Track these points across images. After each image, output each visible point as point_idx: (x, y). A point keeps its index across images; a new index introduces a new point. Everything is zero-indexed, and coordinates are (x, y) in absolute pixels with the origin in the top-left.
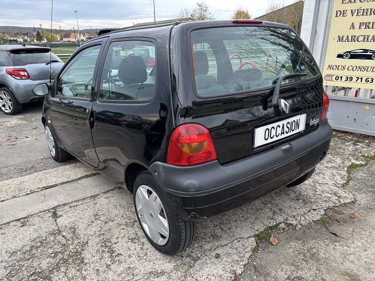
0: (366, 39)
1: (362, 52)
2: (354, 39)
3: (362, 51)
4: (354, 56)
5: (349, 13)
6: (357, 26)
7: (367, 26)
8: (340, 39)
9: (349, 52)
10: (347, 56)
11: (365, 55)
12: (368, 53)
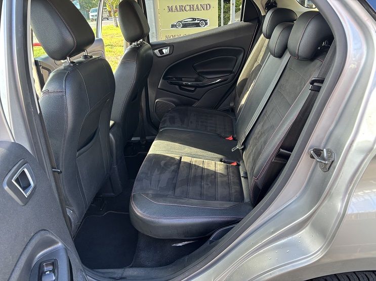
1: (191, 21)
4: (185, 25)
9: (181, 22)
10: (179, 26)
11: (194, 24)
12: (196, 22)
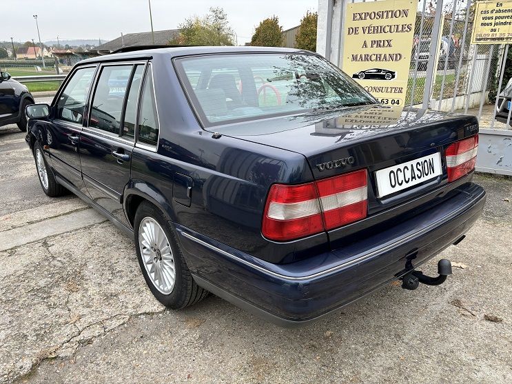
0: (378, 58)
2: (367, 58)
3: (375, 71)
4: (369, 76)
5: (360, 30)
6: (369, 44)
7: (378, 44)
8: (354, 58)
9: (364, 72)
10: (362, 76)
11: (379, 75)
12: (382, 73)
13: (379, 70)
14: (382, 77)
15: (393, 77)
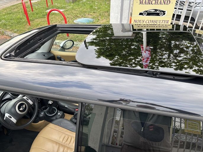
0: (156, 2)
1: (154, 11)
2: (149, 2)
8: (141, 2)
10: (145, 14)
11: (156, 13)
13: (156, 10)
14: (158, 14)
15: (164, 14)
